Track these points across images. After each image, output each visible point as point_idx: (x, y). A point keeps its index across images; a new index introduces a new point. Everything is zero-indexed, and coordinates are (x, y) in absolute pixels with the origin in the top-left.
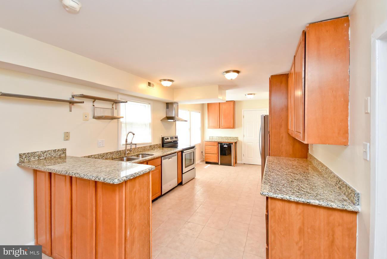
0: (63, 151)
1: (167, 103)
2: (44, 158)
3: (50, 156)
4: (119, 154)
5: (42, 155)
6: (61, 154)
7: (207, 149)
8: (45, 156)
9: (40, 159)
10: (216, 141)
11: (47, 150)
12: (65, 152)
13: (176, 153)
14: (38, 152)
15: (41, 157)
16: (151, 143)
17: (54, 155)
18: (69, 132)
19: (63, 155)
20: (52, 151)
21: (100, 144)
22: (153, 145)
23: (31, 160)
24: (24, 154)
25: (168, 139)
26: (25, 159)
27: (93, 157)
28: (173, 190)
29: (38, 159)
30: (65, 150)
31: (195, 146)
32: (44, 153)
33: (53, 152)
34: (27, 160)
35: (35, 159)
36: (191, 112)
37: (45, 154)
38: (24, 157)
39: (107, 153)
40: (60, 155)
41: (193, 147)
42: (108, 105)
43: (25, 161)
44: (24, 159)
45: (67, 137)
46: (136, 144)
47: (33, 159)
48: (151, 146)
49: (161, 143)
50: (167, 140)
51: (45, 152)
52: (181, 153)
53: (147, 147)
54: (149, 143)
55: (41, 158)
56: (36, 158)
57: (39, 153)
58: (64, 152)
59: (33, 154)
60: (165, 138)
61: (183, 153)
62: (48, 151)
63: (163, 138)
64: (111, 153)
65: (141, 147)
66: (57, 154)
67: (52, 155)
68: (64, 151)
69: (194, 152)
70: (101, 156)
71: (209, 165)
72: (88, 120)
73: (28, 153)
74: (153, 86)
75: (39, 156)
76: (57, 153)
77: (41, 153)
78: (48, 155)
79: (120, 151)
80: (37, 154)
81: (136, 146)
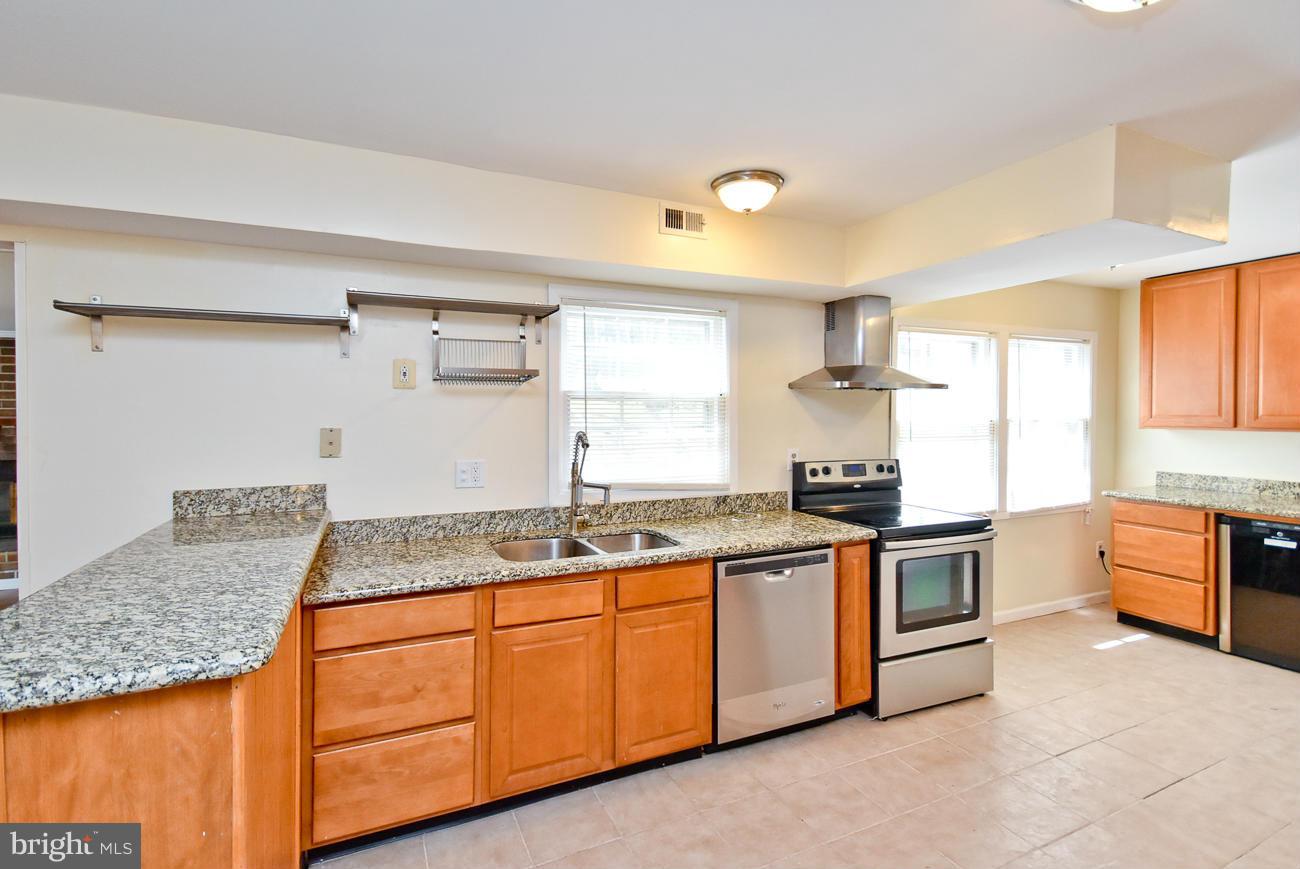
0: (314, 492)
1: (827, 304)
2: (248, 511)
3: (268, 505)
4: (552, 522)
5: (243, 500)
6: (309, 502)
7: (1130, 546)
8: (253, 506)
9: (238, 515)
10: (1198, 503)
11: (259, 485)
12: (323, 498)
13: (828, 546)
14: (229, 490)
15: (239, 507)
16: (726, 487)
17: (283, 505)
18: (340, 430)
19: (315, 507)
20: (275, 490)
21: (464, 476)
22: (739, 497)
23: (207, 515)
24: (186, 493)
25: (827, 471)
26: (190, 508)
27: (430, 523)
28: (809, 732)
29: (229, 513)
30: (323, 488)
31: (989, 522)
32: (250, 493)
33: (279, 494)
34: (194, 513)
35: (219, 514)
36: (1012, 344)
37: (254, 498)
38: (186, 502)
39: (493, 515)
40: (304, 506)
41: (978, 527)
42: (505, 330)
43: (190, 516)
44: (187, 509)
45: (331, 444)
46: (606, 488)
47: (214, 513)
48: (725, 498)
49: (788, 488)
50: (821, 478)
51: (254, 491)
52: (866, 548)
53: (698, 503)
54: (714, 487)
55: (240, 511)
56: (224, 508)
57: (234, 493)
58: (319, 495)
59: (215, 494)
60: (808, 468)
61: (884, 556)
62: (262, 489)
63: (798, 469)
64: (511, 515)
65: (669, 502)
66: (294, 502)
67: (276, 502)
68: (318, 493)
69: (976, 555)
70: (465, 522)
71: (1141, 636)
72: (413, 389)
73: (198, 493)
74: (697, 222)
75: (234, 504)
76: (293, 497)
77: (240, 495)
78: (262, 504)
79: (556, 510)
80: (228, 495)
81: (607, 497)
